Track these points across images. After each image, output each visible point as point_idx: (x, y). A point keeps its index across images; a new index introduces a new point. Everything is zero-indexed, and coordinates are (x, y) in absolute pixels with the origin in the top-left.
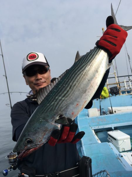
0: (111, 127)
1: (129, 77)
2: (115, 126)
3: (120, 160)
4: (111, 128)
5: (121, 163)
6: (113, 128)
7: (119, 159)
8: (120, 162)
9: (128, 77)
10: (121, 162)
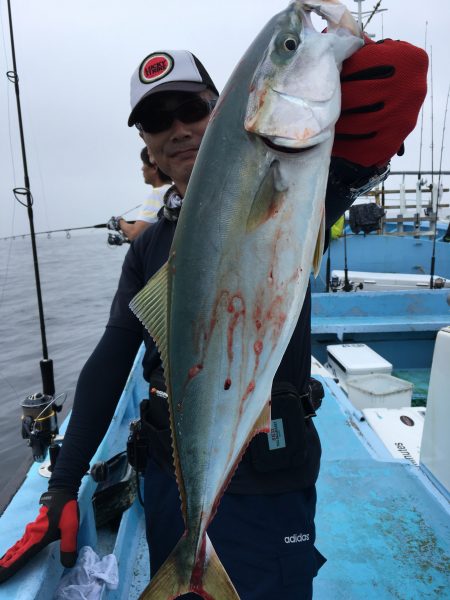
0: (334, 332)
1: (419, 178)
2: (346, 332)
3: (358, 429)
4: (335, 335)
5: (360, 438)
6: (340, 337)
7: (354, 424)
8: (357, 435)
9: (417, 176)
10: (361, 434)
